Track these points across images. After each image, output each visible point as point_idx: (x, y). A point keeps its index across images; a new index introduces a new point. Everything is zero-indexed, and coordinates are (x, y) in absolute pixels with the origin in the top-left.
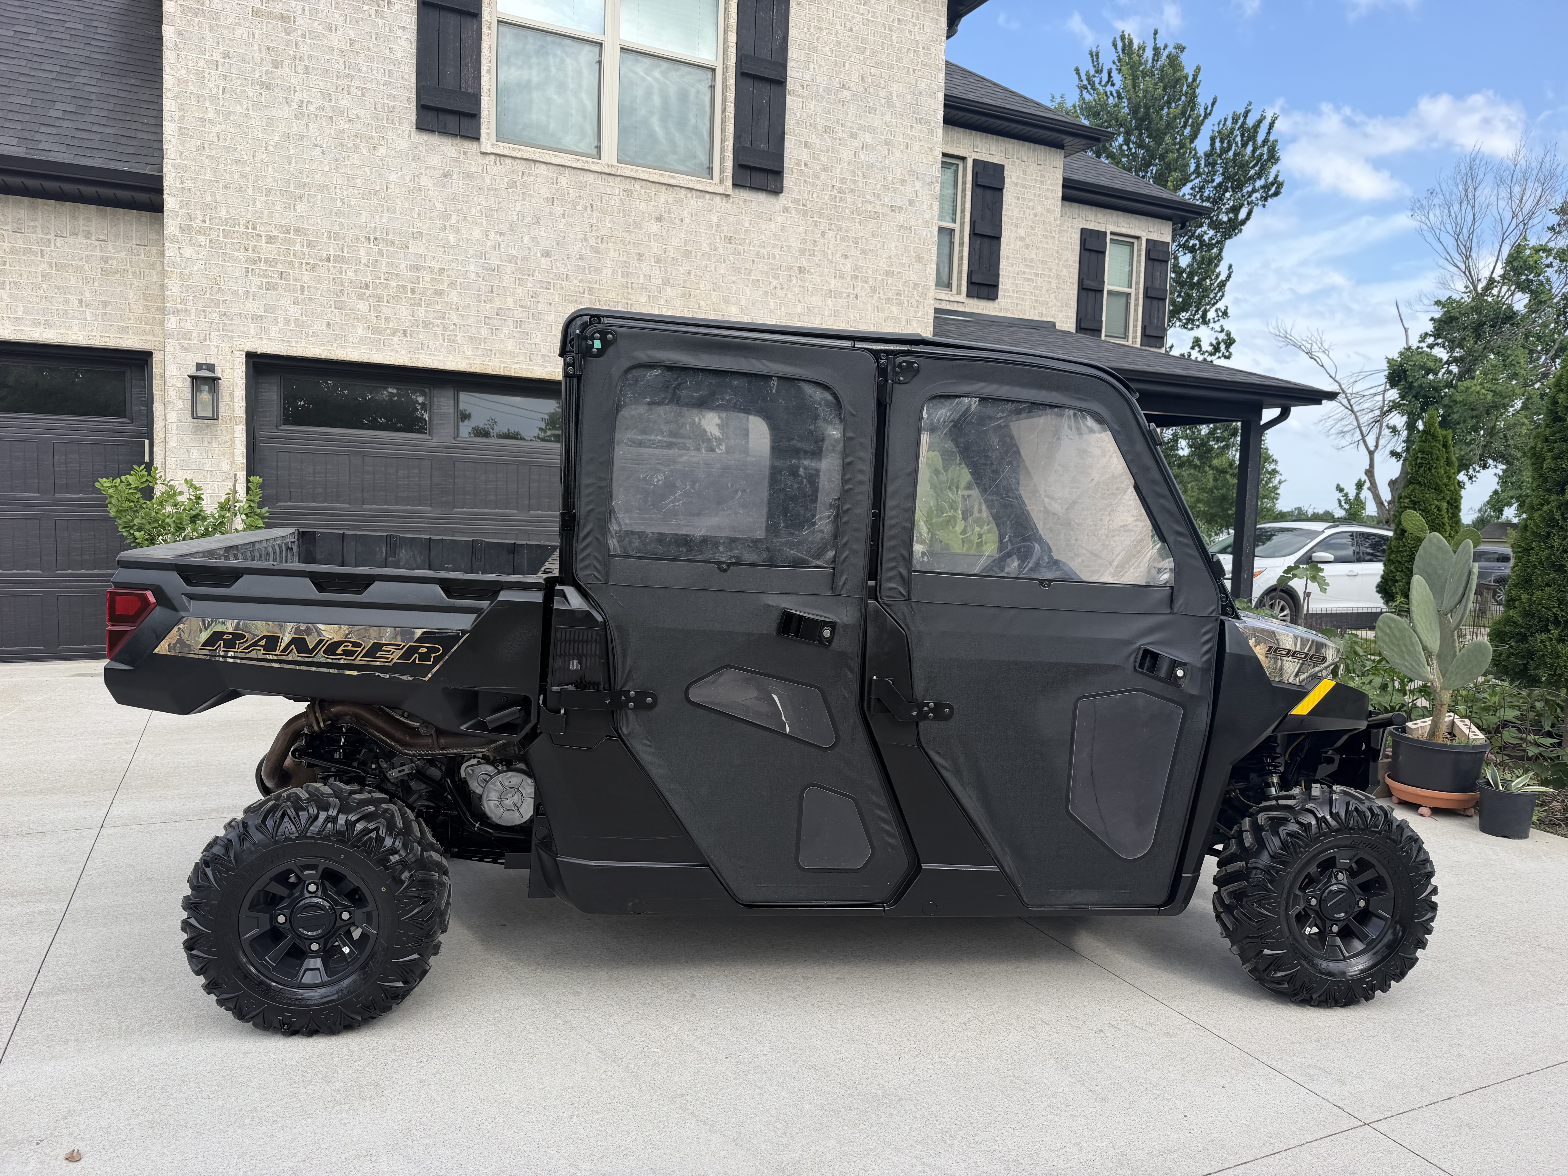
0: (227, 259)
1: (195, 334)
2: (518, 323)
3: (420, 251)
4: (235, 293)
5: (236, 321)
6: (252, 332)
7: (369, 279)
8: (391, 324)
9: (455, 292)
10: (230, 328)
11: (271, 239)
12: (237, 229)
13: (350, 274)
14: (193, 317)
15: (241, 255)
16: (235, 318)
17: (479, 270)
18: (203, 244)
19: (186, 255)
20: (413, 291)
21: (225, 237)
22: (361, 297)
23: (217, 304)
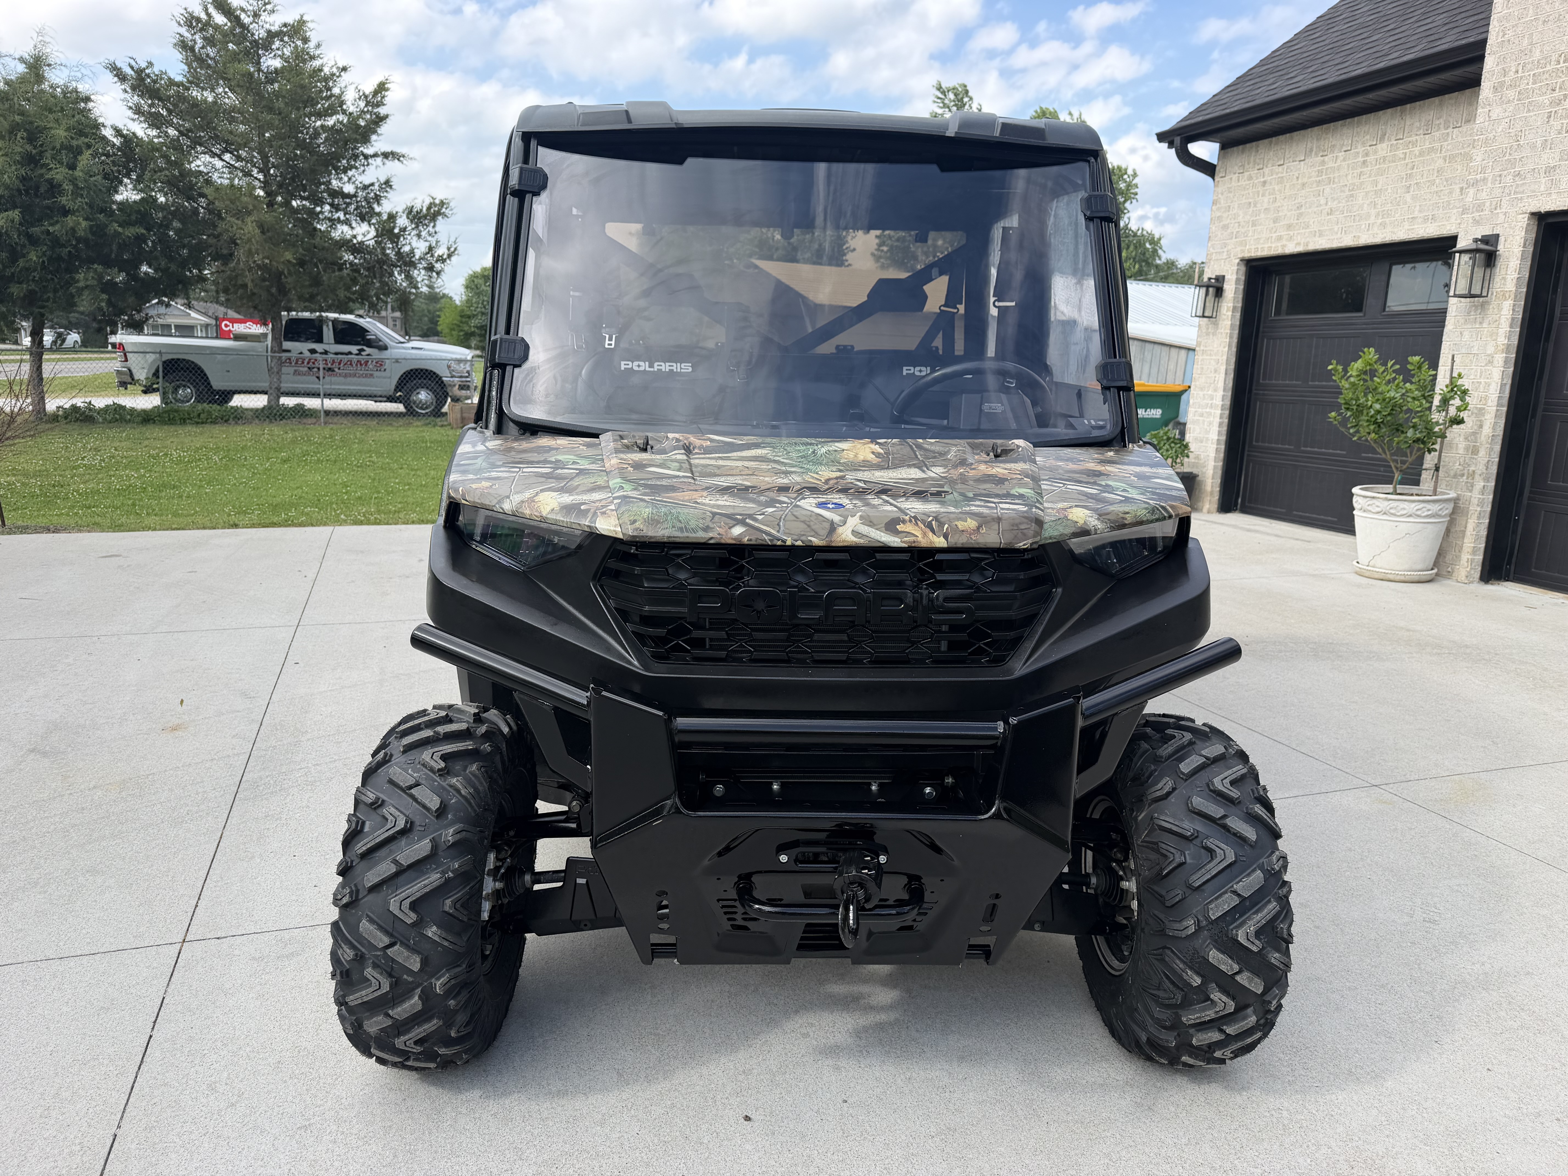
1: (1488, 204)
4: (1533, 147)
5: (1529, 178)
6: (1542, 189)
10: (1521, 189)
12: (1548, 68)
14: (1489, 185)
15: (1546, 99)
16: (1528, 176)
18: (1511, 98)
19: (1494, 116)
21: (1534, 83)
23: (1512, 163)
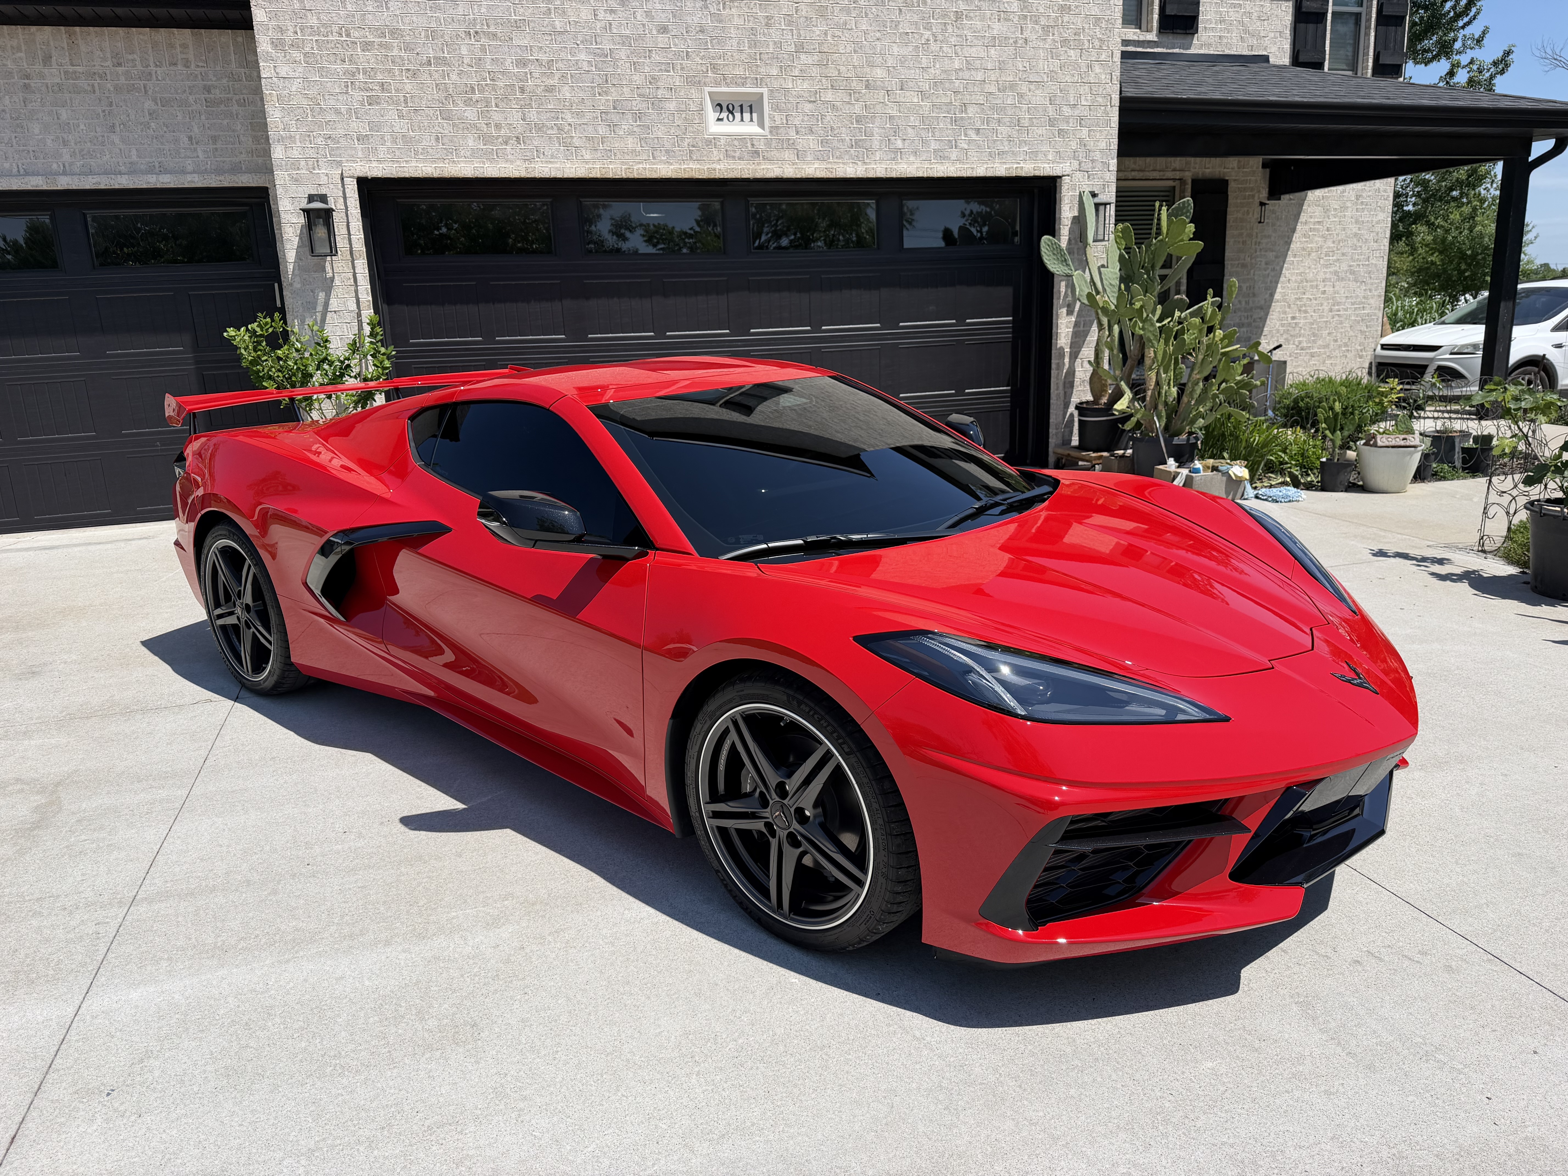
0: (324, 74)
1: (303, 163)
2: (638, 116)
3: (525, 42)
4: (338, 112)
5: (343, 142)
7: (473, 81)
8: (503, 132)
9: (567, 88)
10: (337, 152)
11: (367, 46)
13: (454, 77)
14: (298, 144)
17: (590, 58)
18: (298, 59)
19: (283, 74)
20: (522, 90)
22: (468, 102)
23: (321, 126)
